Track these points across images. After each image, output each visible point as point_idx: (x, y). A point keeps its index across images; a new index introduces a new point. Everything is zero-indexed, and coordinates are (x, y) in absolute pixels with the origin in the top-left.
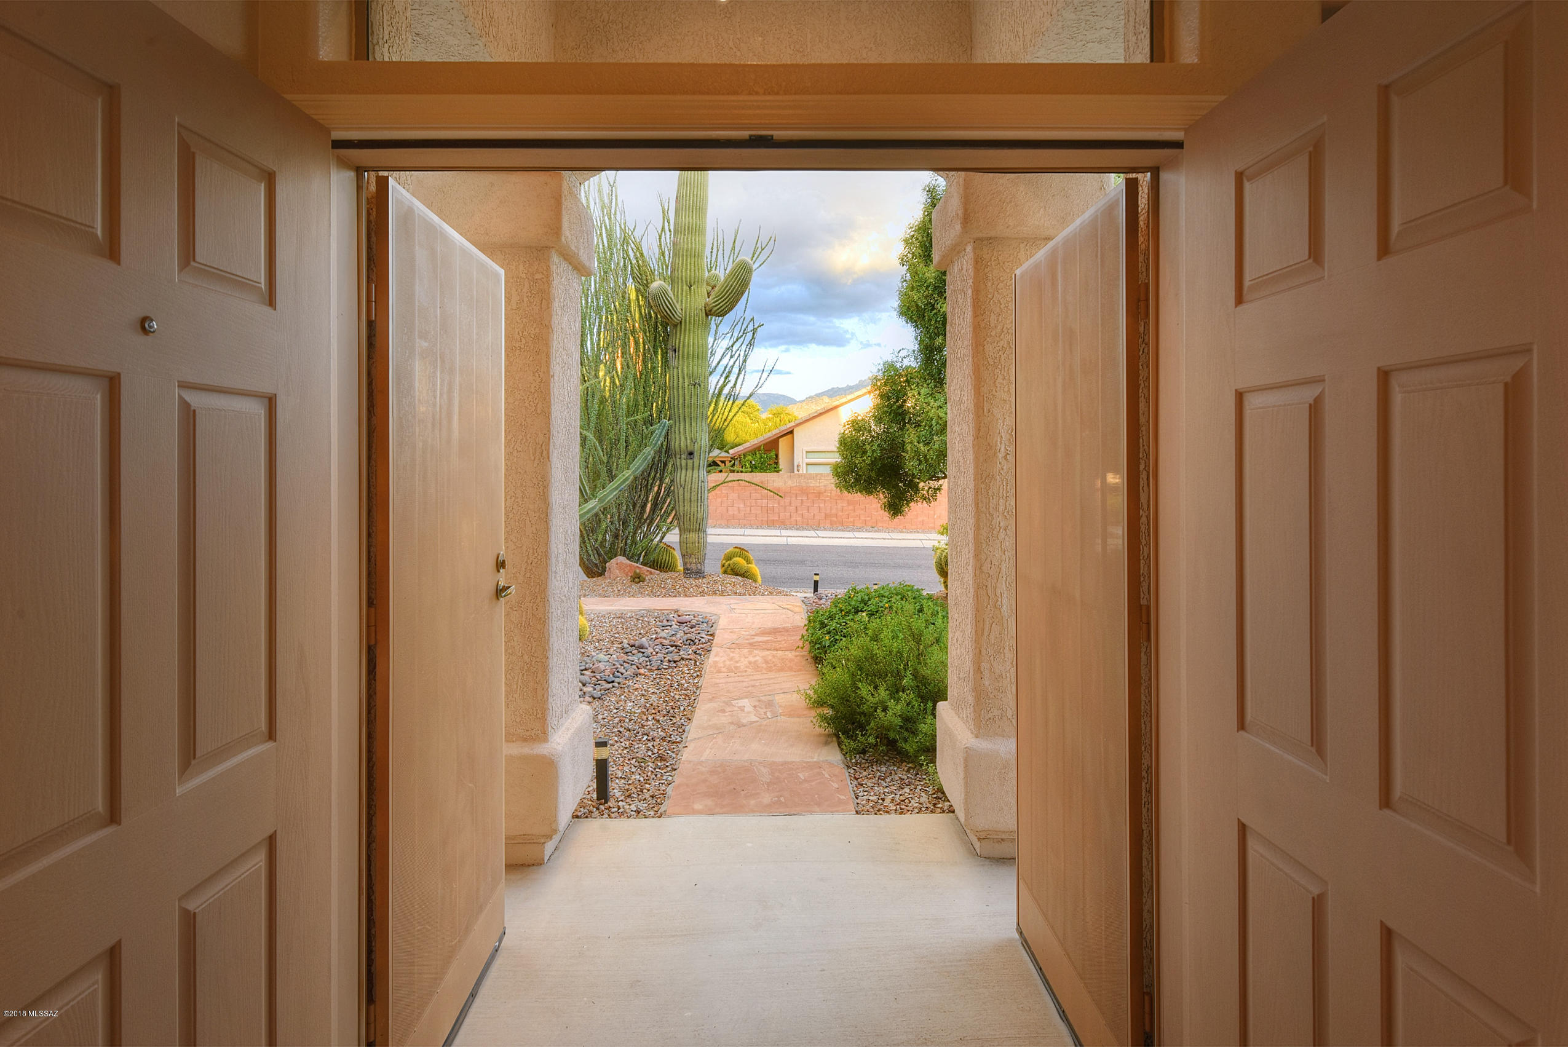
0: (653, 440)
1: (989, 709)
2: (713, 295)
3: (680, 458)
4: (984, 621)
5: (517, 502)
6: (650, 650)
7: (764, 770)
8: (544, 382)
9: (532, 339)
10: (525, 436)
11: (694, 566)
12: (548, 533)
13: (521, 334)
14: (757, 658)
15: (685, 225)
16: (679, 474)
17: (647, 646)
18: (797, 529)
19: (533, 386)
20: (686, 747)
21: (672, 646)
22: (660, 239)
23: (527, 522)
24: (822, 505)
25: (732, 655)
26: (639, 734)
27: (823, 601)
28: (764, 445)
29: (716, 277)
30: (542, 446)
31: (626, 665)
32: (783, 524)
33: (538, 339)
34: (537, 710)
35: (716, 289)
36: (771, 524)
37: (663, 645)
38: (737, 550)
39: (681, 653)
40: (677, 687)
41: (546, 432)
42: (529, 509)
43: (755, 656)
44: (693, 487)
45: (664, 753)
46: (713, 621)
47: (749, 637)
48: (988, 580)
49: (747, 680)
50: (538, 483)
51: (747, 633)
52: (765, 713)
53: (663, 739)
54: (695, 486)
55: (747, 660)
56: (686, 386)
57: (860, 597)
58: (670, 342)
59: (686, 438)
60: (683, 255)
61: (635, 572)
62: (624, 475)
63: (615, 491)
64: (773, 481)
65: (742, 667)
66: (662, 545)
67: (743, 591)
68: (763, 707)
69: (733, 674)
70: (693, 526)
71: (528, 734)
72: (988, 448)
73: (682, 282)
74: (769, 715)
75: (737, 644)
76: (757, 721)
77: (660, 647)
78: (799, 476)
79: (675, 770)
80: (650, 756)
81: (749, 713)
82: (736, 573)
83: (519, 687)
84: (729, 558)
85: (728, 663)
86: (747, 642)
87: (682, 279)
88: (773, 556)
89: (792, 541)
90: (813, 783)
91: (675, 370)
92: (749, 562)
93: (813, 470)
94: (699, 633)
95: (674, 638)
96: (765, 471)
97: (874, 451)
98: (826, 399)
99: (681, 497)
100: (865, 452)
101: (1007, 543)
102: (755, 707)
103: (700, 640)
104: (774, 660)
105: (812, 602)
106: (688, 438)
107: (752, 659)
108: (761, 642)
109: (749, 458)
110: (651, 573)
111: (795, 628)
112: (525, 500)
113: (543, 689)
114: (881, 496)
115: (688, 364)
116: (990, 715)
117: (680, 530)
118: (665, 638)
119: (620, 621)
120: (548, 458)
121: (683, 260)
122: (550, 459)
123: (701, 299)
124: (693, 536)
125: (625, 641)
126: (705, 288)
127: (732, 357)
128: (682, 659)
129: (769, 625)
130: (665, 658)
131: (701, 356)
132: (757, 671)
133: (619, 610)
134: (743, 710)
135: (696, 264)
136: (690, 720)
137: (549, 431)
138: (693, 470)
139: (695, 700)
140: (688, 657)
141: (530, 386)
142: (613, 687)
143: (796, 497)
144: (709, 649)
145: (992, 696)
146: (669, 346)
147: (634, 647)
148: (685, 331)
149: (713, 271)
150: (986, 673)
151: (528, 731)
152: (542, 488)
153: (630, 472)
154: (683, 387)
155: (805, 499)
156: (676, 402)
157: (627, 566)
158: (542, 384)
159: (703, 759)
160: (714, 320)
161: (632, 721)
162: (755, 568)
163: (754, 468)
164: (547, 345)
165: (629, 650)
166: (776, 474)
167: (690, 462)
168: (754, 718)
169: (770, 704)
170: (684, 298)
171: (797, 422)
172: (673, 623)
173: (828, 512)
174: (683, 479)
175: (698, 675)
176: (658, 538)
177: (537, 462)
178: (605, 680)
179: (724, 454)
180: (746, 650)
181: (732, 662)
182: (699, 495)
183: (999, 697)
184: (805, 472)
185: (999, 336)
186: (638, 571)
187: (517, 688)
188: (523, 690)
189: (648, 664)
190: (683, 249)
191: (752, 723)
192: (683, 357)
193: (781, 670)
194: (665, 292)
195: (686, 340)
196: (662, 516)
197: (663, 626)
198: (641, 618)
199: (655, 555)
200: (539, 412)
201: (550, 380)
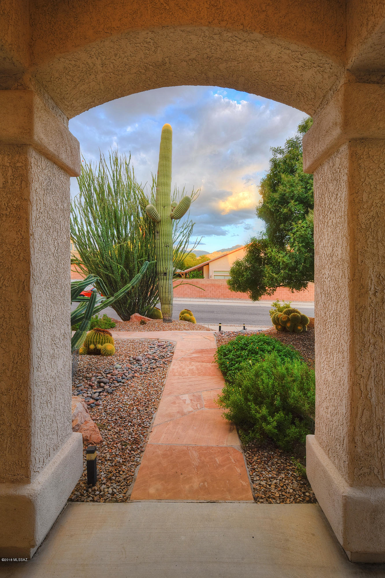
0: (141, 270)
1: (360, 467)
2: (174, 211)
3: (161, 275)
4: (357, 407)
5: (6, 321)
6: (143, 362)
7: (196, 454)
8: (25, 239)
9: (15, 209)
10: (11, 276)
11: (167, 318)
12: (29, 343)
13: (6, 205)
14: (194, 367)
15: (162, 182)
16: (160, 282)
17: (141, 359)
18: (211, 299)
19: (16, 241)
20: (152, 432)
21: (153, 359)
22: (152, 190)
23: (13, 334)
24: (220, 290)
25: (181, 365)
26: (127, 421)
27: (223, 335)
28: (198, 268)
29: (176, 204)
30: (24, 282)
31: (130, 371)
32: (205, 297)
33: (20, 209)
34: (22, 462)
35: (175, 208)
36: (201, 297)
37: (149, 359)
38: (186, 311)
39: (157, 364)
40: (153, 385)
41: (26, 273)
42: (15, 326)
43: (192, 366)
44: (166, 287)
45: (138, 438)
46: (174, 345)
47: (190, 354)
48: (361, 379)
49: (188, 381)
50: (21, 308)
51: (189, 352)
52: (197, 405)
53: (139, 425)
54: (167, 287)
55: (188, 368)
56: (163, 247)
57: (243, 342)
58: (156, 229)
59: (163, 268)
60: (161, 195)
61: (142, 320)
62: (127, 286)
63: (123, 293)
64: (201, 282)
65: (186, 372)
66: (155, 308)
67: (188, 328)
68: (195, 400)
69: (181, 377)
70: (167, 302)
71: (15, 477)
72: (361, 287)
73: (161, 205)
74: (198, 406)
75: (184, 358)
76: (192, 411)
77: (147, 360)
78: (211, 280)
79: (143, 452)
80: (130, 440)
81: (188, 404)
82: (186, 320)
83: (8, 446)
84: (183, 313)
85: (179, 369)
86: (189, 357)
87: (160, 204)
88: (202, 310)
89: (209, 303)
90: (225, 468)
91: (158, 240)
92: (191, 315)
93: (217, 278)
94: (167, 352)
95: (155, 355)
96: (198, 278)
97: (247, 275)
98: (220, 253)
99: (161, 291)
100: (243, 276)
101: (375, 354)
102: (191, 400)
103: (167, 356)
104: (201, 368)
105: (218, 335)
106: (164, 268)
107: (191, 367)
108: (195, 357)
109: (192, 273)
110: (149, 320)
111: (212, 350)
112: (12, 320)
113: (26, 448)
114: (249, 292)
115: (164, 238)
116: (361, 472)
117: (161, 304)
118: (150, 355)
119: (132, 344)
120: (29, 291)
121: (161, 196)
122: (31, 292)
123: (169, 212)
124: (166, 306)
125: (132, 356)
126: (170, 208)
127: (183, 236)
128: (157, 367)
129: (199, 347)
130: (149, 366)
131: (169, 235)
132: (193, 376)
133: (132, 338)
134: (185, 403)
135: (167, 198)
136: (156, 409)
137: (29, 272)
138: (166, 280)
139: (161, 394)
140: (160, 366)
141: (14, 242)
142: (120, 385)
143: (210, 287)
144: (171, 361)
145: (363, 459)
146: (156, 231)
147: (135, 360)
148: (162, 225)
149: (175, 201)
150: (359, 443)
151: (15, 475)
152: (24, 312)
153: (130, 284)
154: (162, 247)
155: (213, 288)
156: (159, 253)
157: (139, 317)
158: (23, 241)
159: (160, 443)
160: (175, 222)
161: (125, 411)
162: (193, 318)
163: (193, 277)
164: (27, 213)
165: (132, 362)
166: (202, 279)
167: (165, 277)
168: (190, 409)
169: (199, 398)
170: (162, 212)
171: (210, 261)
172: (156, 346)
173: (223, 293)
174: (162, 284)
175: (164, 378)
176: (153, 306)
177: (20, 294)
178: (117, 380)
179: (183, 271)
180: (188, 362)
181: (181, 369)
182: (169, 290)
183: (369, 460)
184: (213, 278)
185: (370, 209)
186: (143, 320)
187: (7, 447)
188: (11, 449)
189: (140, 370)
190: (161, 192)
191: (190, 412)
192: (161, 235)
193: (204, 375)
194: (153, 209)
195: (163, 228)
196: (154, 297)
197: (151, 348)
198: (141, 343)
199: (151, 312)
200: (21, 259)
201: (29, 237)
